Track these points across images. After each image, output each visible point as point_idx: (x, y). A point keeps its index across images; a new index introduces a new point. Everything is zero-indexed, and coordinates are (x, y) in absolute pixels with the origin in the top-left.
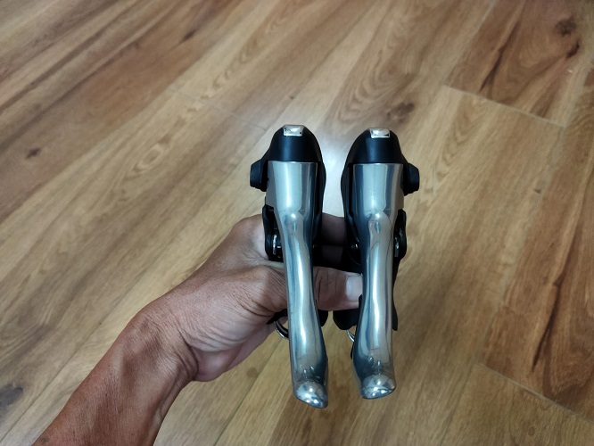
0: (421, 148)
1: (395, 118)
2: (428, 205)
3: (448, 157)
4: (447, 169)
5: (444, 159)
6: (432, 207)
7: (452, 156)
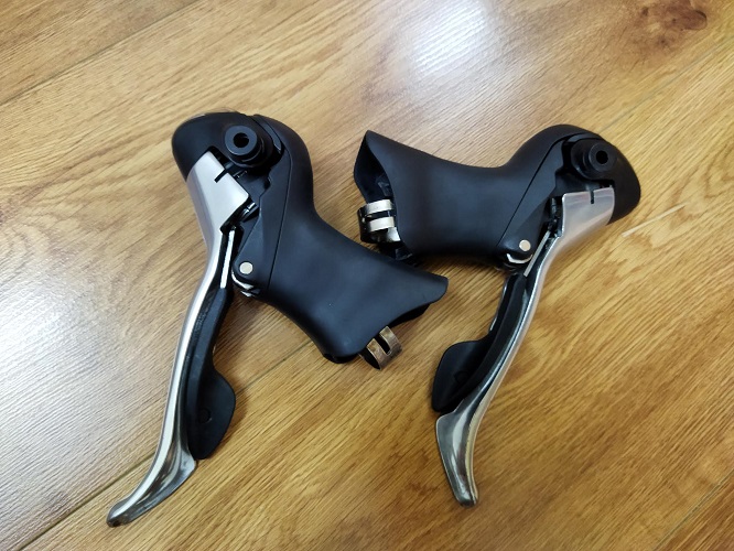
0: (673, 129)
1: (654, 27)
2: (621, 272)
3: (716, 177)
4: (701, 207)
5: (707, 178)
6: (626, 282)
7: (725, 179)
